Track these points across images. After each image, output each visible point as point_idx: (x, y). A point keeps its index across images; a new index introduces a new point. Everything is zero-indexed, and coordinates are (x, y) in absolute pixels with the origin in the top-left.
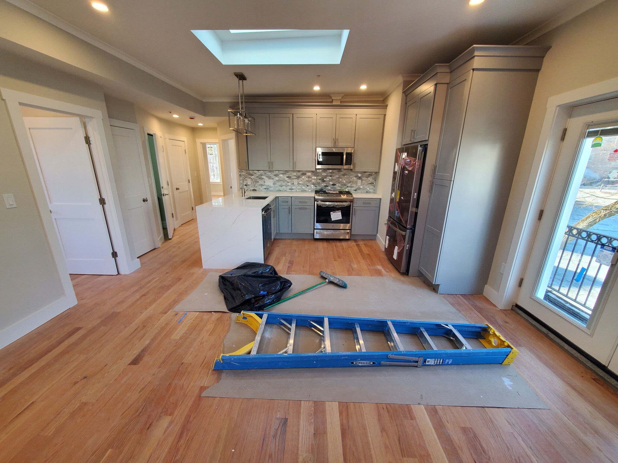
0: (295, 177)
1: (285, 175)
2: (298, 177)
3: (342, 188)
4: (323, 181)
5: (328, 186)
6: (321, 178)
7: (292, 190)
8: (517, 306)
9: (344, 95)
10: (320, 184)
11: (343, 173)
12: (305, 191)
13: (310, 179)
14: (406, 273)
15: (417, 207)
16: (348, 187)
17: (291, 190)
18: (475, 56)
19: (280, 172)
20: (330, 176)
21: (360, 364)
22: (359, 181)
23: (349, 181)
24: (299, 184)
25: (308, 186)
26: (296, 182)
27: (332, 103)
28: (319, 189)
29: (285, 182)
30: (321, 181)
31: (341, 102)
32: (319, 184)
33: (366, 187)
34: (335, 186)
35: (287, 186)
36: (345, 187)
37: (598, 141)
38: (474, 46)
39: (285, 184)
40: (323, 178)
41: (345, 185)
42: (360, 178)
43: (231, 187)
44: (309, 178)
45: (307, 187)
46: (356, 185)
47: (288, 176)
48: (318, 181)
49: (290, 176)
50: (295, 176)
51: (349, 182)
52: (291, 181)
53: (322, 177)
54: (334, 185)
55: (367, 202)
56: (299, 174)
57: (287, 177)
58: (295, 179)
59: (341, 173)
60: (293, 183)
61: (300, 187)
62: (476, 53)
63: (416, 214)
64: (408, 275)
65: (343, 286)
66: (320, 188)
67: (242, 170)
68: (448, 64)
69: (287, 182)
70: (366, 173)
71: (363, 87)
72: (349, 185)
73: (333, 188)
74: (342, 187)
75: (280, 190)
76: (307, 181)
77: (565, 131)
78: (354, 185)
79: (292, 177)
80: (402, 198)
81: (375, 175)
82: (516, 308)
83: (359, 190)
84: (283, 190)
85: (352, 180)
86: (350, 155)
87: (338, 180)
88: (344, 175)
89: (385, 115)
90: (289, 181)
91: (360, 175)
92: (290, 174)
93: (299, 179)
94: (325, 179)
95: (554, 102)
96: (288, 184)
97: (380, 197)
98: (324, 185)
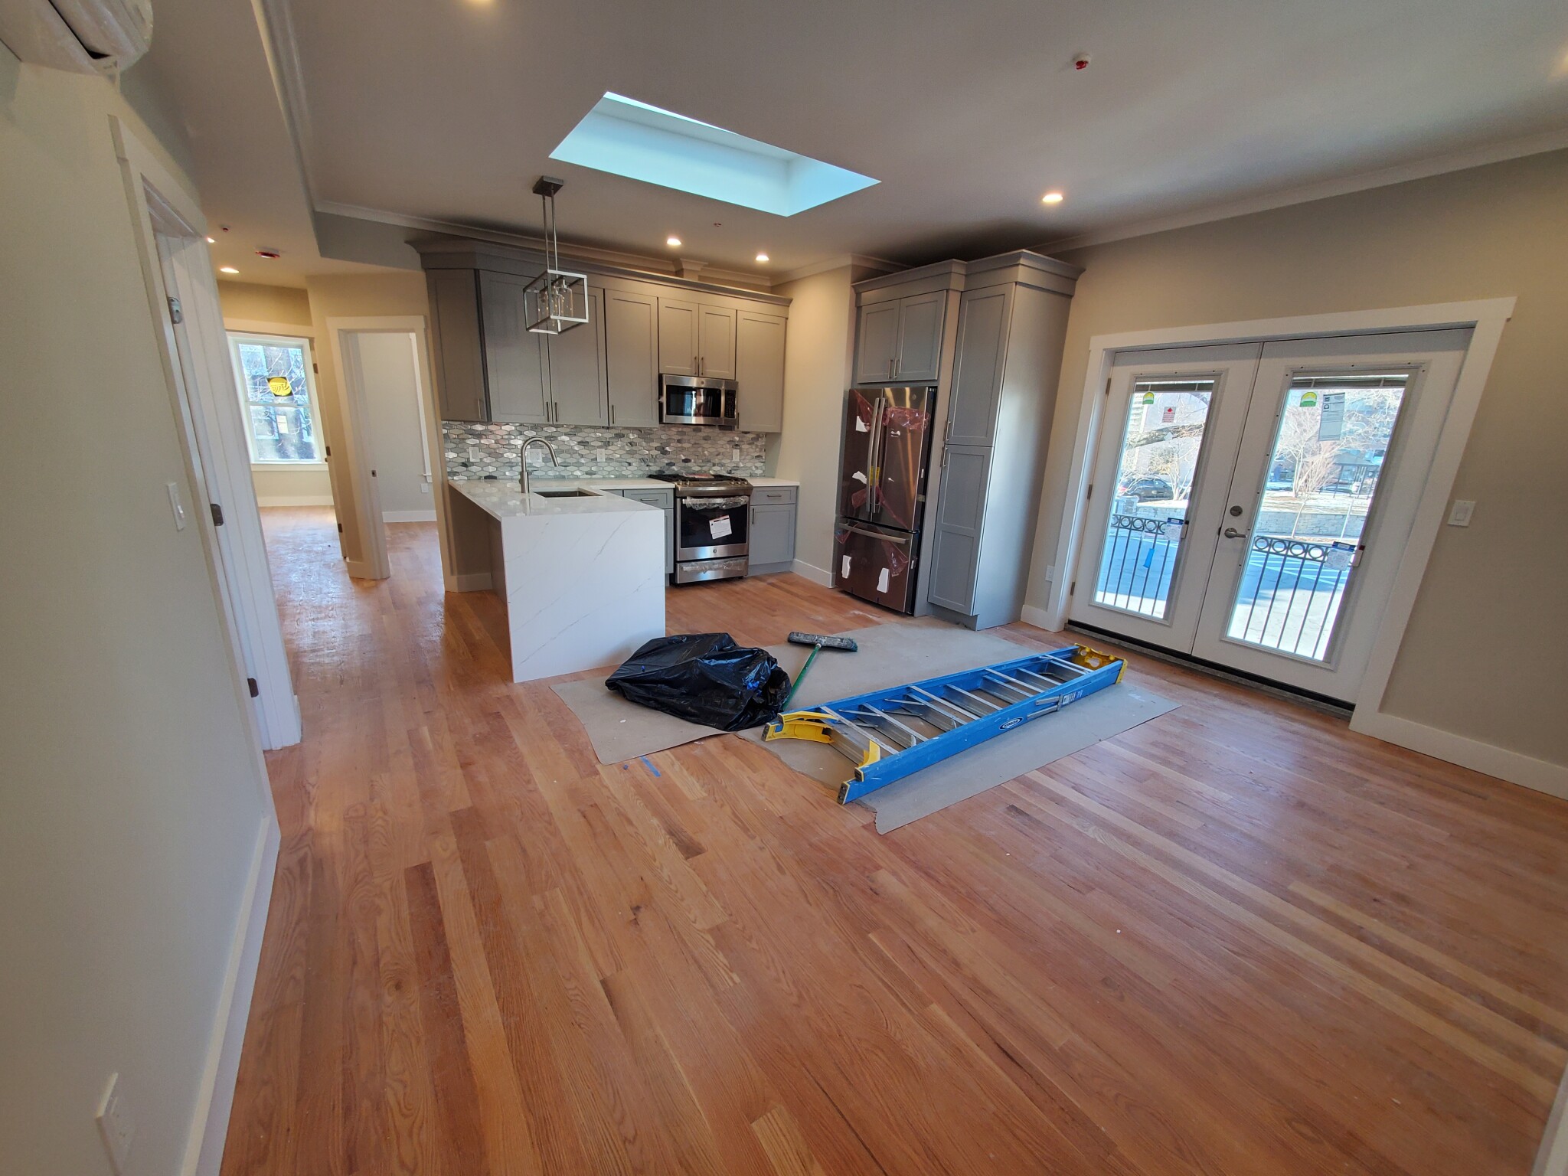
0: (600, 444)
1: (574, 438)
2: (607, 444)
3: (704, 469)
4: (664, 452)
5: (674, 465)
6: (659, 445)
7: (594, 476)
8: (1071, 622)
9: (706, 263)
10: (658, 460)
11: (705, 435)
12: (625, 477)
13: (634, 448)
14: (910, 611)
15: (925, 493)
16: (714, 465)
17: (589, 476)
18: (1018, 265)
19: (559, 429)
20: (679, 441)
21: (1008, 727)
22: (736, 452)
23: (717, 453)
24: (609, 459)
25: (630, 464)
26: (601, 454)
27: (682, 277)
28: (656, 472)
29: (573, 456)
30: (659, 452)
31: (700, 278)
32: (654, 459)
33: (749, 465)
34: (689, 464)
35: (578, 465)
36: (708, 464)
37: (1149, 397)
38: (1024, 250)
39: (575, 461)
40: (663, 445)
41: (709, 461)
42: (737, 445)
43: (374, 473)
44: (632, 446)
45: (629, 468)
46: (729, 461)
47: (580, 439)
48: (652, 453)
49: (587, 440)
50: (598, 439)
51: (717, 455)
52: (588, 452)
53: (661, 444)
54: (686, 461)
55: (774, 494)
56: (608, 435)
57: (580, 443)
58: (598, 447)
59: (700, 434)
60: (595, 457)
61: (613, 469)
62: (1022, 261)
63: (924, 504)
64: (912, 615)
65: (849, 649)
66: (658, 469)
67: (450, 422)
68: (966, 263)
69: (579, 454)
70: (748, 435)
71: (762, 258)
72: (717, 461)
73: (685, 467)
74: (702, 465)
75: (564, 477)
76: (628, 453)
77: (1109, 381)
78: (726, 461)
79: (592, 444)
80: (890, 479)
81: (764, 439)
82: (1071, 626)
83: (738, 472)
84: (571, 477)
85: (722, 450)
86: (731, 395)
87: (694, 449)
88: (706, 439)
89: (787, 319)
90: (584, 452)
91: (737, 439)
92: (587, 435)
93: (610, 448)
94: (667, 449)
95: (1100, 344)
96: (583, 461)
97: (797, 484)
98: (666, 462)
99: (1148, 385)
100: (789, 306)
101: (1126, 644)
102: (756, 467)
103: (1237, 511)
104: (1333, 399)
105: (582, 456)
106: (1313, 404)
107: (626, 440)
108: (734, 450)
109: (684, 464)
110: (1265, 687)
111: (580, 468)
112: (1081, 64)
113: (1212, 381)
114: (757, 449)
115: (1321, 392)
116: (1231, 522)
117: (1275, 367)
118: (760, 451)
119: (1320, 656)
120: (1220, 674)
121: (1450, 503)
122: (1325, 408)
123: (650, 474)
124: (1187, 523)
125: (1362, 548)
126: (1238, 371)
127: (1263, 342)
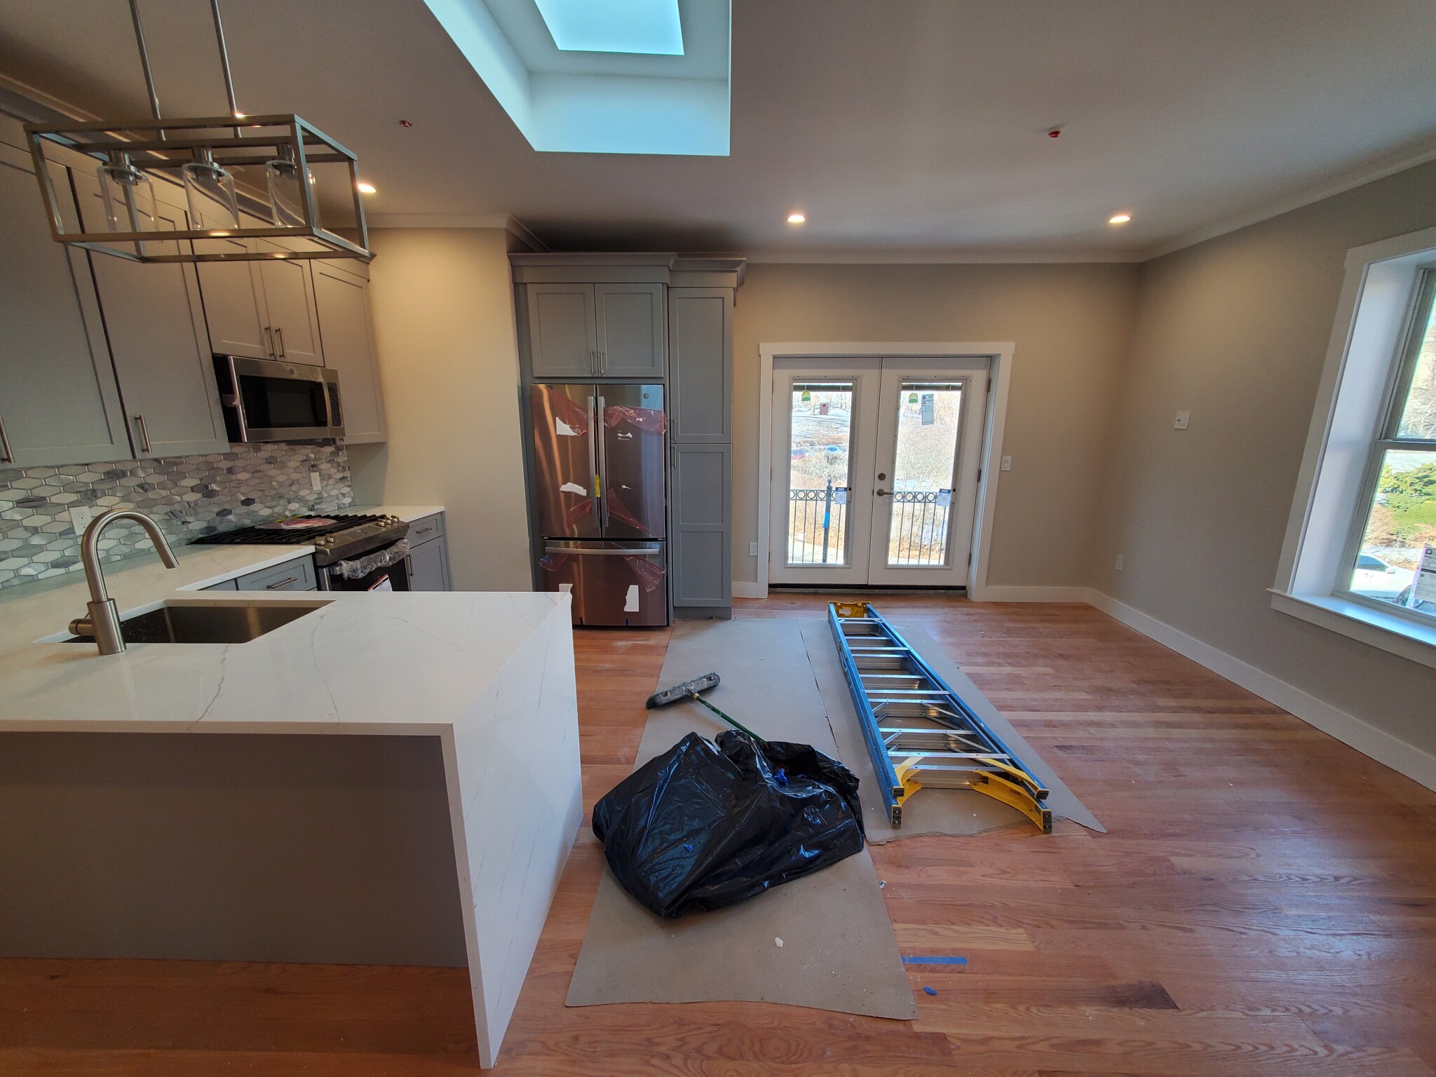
0: (74, 497)
3: (278, 510)
4: (209, 494)
5: (230, 512)
8: (774, 585)
10: (201, 510)
13: (151, 495)
14: (667, 622)
17: (61, 571)
22: (315, 476)
23: (290, 482)
28: (201, 531)
29: (10, 534)
30: (200, 495)
32: (193, 507)
35: (27, 551)
36: (281, 502)
37: (805, 395)
40: (204, 482)
41: (281, 497)
42: (313, 466)
44: (146, 491)
46: (308, 492)
47: (21, 495)
49: (40, 492)
50: (69, 487)
51: (291, 485)
52: (48, 519)
53: (201, 479)
54: (248, 502)
57: (21, 503)
58: (72, 505)
60: (68, 527)
64: (669, 626)
66: (204, 525)
69: (26, 528)
72: (292, 495)
73: (248, 514)
74: (274, 504)
76: (141, 504)
78: (304, 493)
79: (54, 500)
80: (624, 487)
81: (345, 452)
82: (772, 589)
83: (322, 506)
84: (16, 582)
85: (295, 476)
86: (334, 390)
87: (256, 481)
88: (271, 461)
89: (369, 281)
90: (38, 520)
91: (312, 456)
92: (34, 483)
93: (99, 502)
94: (214, 487)
95: (769, 350)
96: (36, 540)
97: (441, 509)
98: (216, 510)
99: (804, 386)
100: (368, 264)
101: (821, 590)
102: (343, 494)
103: (882, 477)
104: (927, 398)
105: (35, 531)
106: (916, 401)
107: (130, 482)
108: (313, 474)
109: (245, 509)
110: (918, 591)
111: (35, 558)
112: (1055, 134)
113: (851, 384)
114: (340, 468)
115: (920, 393)
116: (880, 485)
117: (891, 375)
118: (344, 470)
119: (942, 563)
120: (889, 591)
121: (1002, 458)
122: (923, 403)
123: (189, 536)
124: (850, 489)
125: (954, 490)
126: (869, 376)
127: (882, 357)
